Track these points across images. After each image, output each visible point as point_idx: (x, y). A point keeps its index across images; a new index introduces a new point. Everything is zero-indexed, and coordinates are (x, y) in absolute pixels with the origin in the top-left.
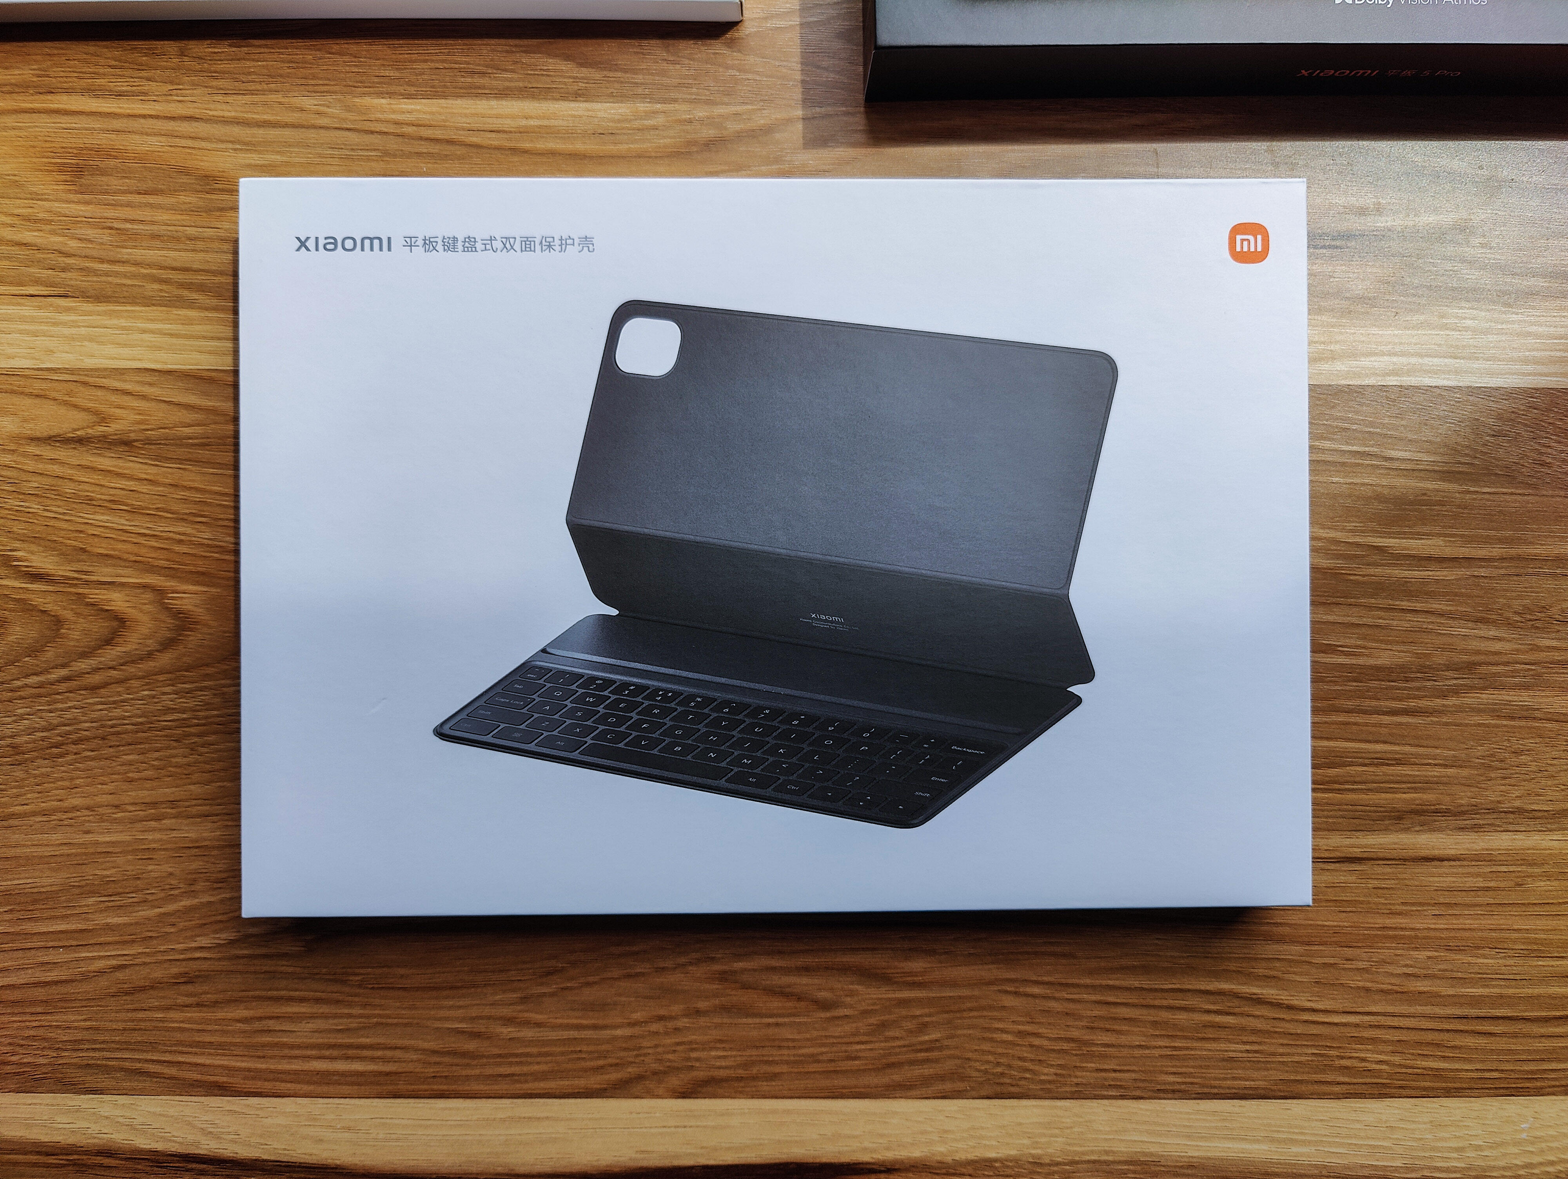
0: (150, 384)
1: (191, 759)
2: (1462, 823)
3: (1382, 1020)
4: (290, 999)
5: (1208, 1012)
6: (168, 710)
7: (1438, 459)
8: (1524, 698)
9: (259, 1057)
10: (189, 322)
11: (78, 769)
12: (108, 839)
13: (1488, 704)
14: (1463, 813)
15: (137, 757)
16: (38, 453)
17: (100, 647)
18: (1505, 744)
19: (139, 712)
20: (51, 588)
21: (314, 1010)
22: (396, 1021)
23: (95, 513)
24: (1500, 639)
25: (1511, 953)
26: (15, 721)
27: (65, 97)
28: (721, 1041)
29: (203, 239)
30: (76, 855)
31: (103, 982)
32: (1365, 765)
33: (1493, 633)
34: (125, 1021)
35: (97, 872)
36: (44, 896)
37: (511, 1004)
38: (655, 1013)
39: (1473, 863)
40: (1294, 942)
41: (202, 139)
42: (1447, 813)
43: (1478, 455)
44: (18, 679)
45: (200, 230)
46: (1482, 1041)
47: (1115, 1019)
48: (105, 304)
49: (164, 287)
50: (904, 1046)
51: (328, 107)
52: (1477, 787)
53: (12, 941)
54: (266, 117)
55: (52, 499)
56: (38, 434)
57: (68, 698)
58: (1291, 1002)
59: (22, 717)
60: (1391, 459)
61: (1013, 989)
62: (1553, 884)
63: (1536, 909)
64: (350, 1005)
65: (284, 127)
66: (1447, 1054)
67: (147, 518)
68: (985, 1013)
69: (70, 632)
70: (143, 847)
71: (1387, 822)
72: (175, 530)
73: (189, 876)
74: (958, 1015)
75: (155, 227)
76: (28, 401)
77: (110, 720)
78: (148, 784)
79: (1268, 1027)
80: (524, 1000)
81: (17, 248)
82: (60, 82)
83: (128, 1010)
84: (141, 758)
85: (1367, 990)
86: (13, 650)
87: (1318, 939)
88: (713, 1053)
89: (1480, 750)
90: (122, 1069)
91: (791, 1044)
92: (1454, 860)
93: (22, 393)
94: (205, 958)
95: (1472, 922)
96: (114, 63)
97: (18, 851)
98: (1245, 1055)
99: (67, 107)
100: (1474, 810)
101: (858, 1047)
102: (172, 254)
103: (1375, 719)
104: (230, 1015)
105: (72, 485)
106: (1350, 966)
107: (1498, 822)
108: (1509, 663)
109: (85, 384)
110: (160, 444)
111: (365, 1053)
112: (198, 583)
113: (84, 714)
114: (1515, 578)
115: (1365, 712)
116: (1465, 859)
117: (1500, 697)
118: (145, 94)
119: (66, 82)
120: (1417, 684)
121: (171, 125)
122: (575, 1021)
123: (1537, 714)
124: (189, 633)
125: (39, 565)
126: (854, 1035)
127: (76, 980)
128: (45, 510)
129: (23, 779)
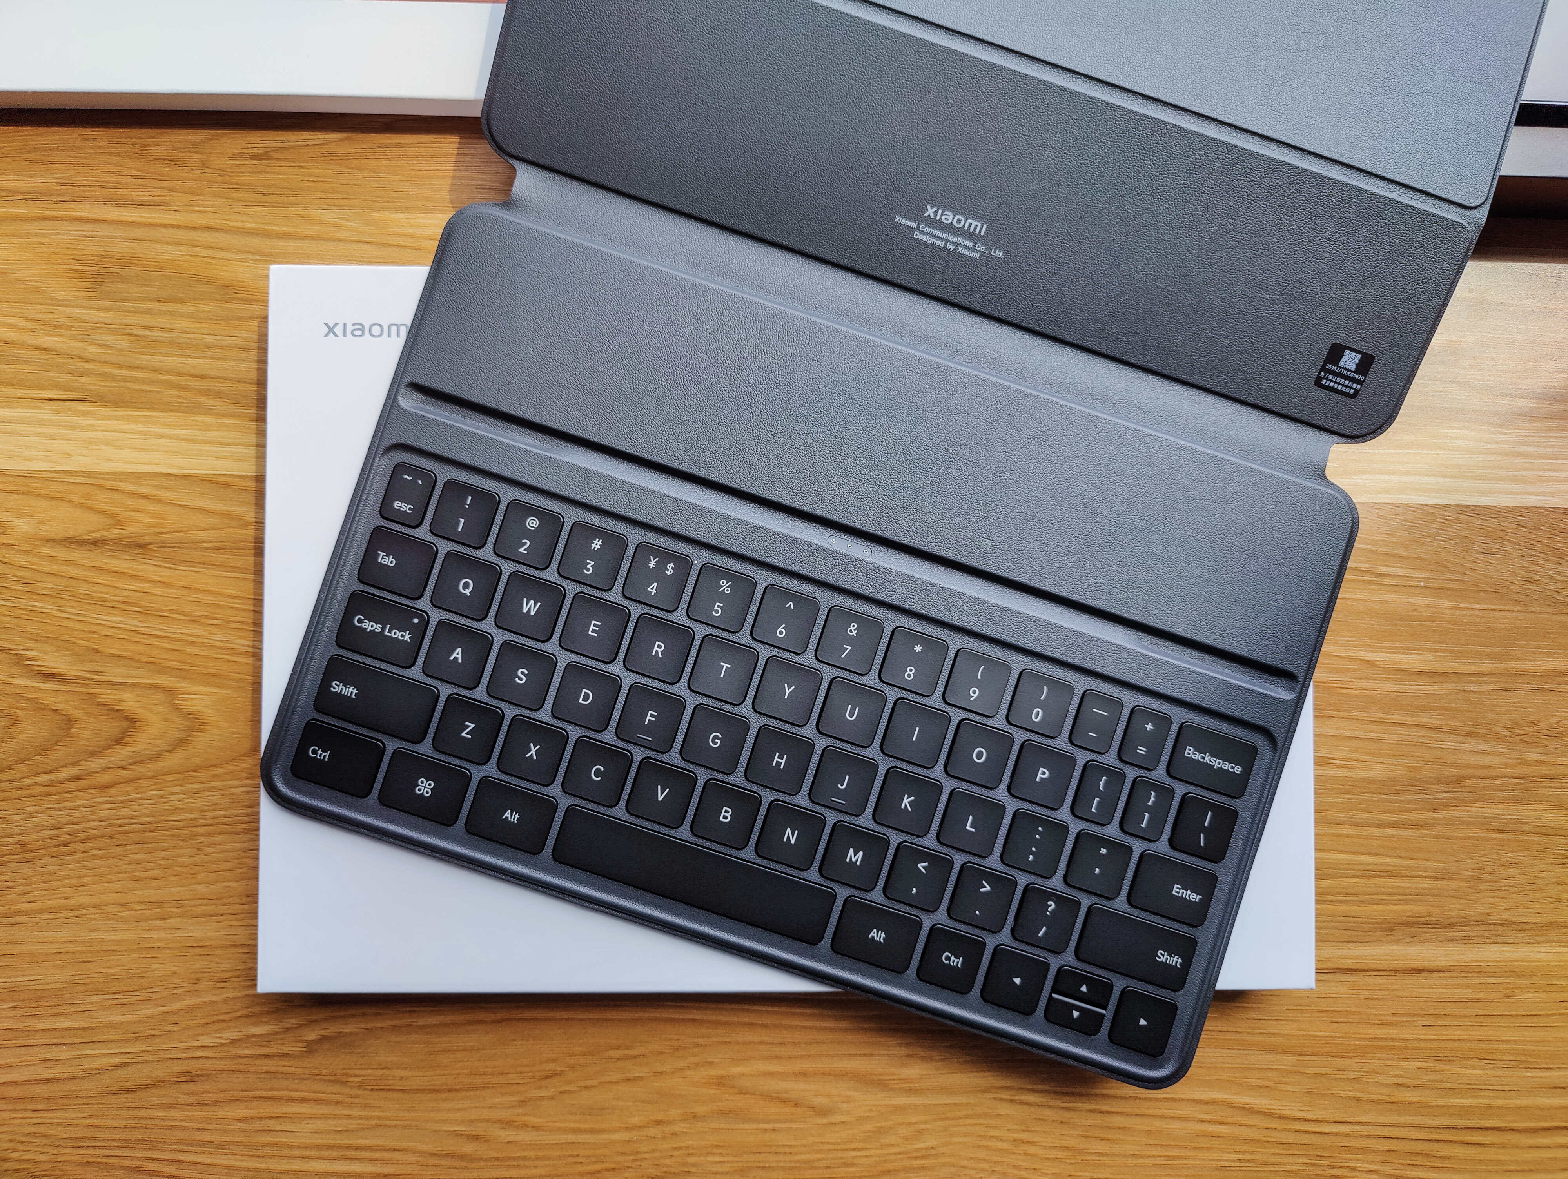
0: (167, 489)
1: (197, 859)
2: (1451, 935)
3: (1373, 1130)
4: (291, 1099)
5: (1202, 1121)
6: (176, 810)
7: (1427, 575)
8: (1512, 812)
9: (259, 1157)
10: (206, 428)
11: (84, 867)
12: (113, 937)
13: (1477, 817)
14: (1452, 925)
15: (145, 856)
16: (53, 554)
17: (110, 747)
18: (1494, 856)
19: (146, 811)
20: (63, 688)
21: (314, 1111)
22: (395, 1123)
23: (108, 614)
24: (1488, 753)
25: (1500, 1064)
26: (24, 819)
27: (87, 206)
28: (717, 1146)
29: (222, 347)
30: (81, 952)
31: (105, 1079)
32: (1357, 877)
33: (1482, 747)
34: (126, 1119)
35: (102, 970)
36: (49, 993)
37: (510, 1108)
38: (653, 1118)
39: (1463, 975)
40: (1286, 1052)
41: (222, 249)
42: (1436, 925)
43: (1467, 573)
44: (28, 777)
45: (219, 338)
46: (1472, 1152)
47: (1109, 1128)
48: (122, 409)
49: (182, 393)
50: (900, 1154)
51: (347, 220)
52: (1466, 899)
53: (16, 1038)
54: (285, 229)
55: (66, 600)
56: (54, 536)
57: (76, 796)
58: (1284, 1112)
59: (31, 816)
60: (1381, 575)
61: (1008, 1097)
62: (1541, 995)
63: (1525, 1020)
64: (350, 1106)
65: (303, 239)
66: (1436, 1165)
67: (160, 620)
68: (981, 1121)
69: (81, 731)
70: (149, 945)
71: (1378, 934)
72: (188, 632)
73: (193, 976)
74: (954, 1122)
75: (175, 335)
76: (44, 503)
77: (118, 819)
78: (154, 883)
79: (1260, 1137)
80: (523, 1103)
81: (37, 352)
82: (84, 191)
83: (129, 1108)
84: (148, 857)
85: (1358, 1100)
86: (23, 749)
87: (1310, 1050)
88: (710, 1159)
89: (1470, 863)
90: (122, 1167)
91: (787, 1150)
92: (1444, 972)
93: (38, 495)
94: (207, 1058)
95: (1461, 1033)
96: (136, 173)
97: (24, 948)
98: (1238, 1164)
99: (90, 215)
100: (1464, 922)
101: (855, 1153)
102: (191, 361)
103: (1366, 831)
104: (230, 1115)
105: (86, 586)
106: (1341, 1076)
107: (1486, 934)
108: (1498, 776)
109: (101, 486)
110: (174, 547)
111: (363, 1154)
112: (209, 684)
113: (92, 812)
114: (1504, 693)
115: (1357, 825)
116: (1454, 971)
117: (1489, 811)
118: (165, 203)
119: (89, 191)
120: (1409, 797)
121: (192, 235)
122: (573, 1125)
123: (1526, 828)
124: (199, 734)
125: (51, 664)
126: (850, 1141)
127: (79, 1078)
128: (59, 610)
129: (31, 877)
